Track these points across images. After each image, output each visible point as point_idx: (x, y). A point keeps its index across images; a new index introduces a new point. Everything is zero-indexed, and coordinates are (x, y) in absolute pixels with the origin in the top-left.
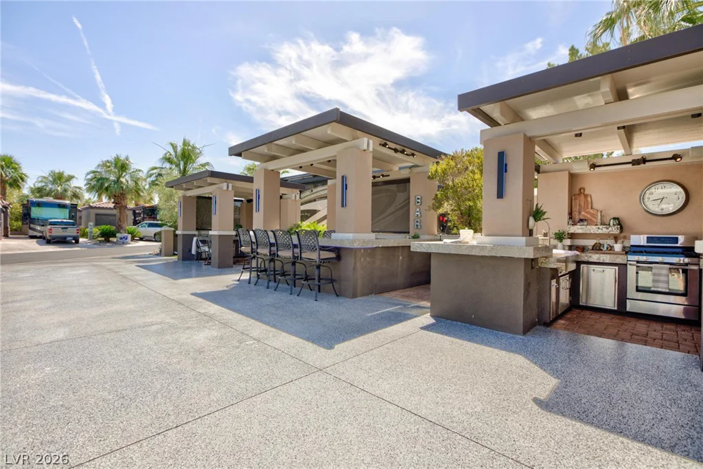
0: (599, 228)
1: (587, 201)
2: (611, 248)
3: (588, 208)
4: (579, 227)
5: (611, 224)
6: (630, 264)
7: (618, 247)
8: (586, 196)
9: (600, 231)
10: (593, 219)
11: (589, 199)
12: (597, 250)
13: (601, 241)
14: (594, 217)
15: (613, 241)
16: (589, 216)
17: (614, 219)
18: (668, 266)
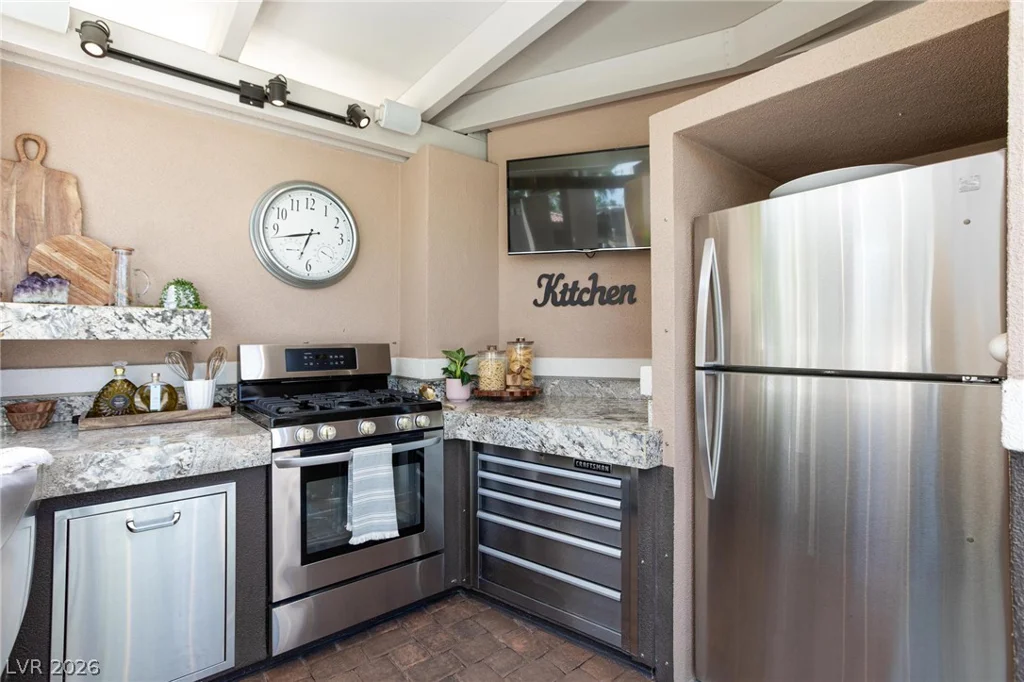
0: (130, 319)
1: (65, 199)
2: (174, 398)
3: (66, 231)
4: (29, 309)
5: (171, 302)
6: (282, 465)
7: (199, 393)
8: (57, 178)
9: (136, 332)
10: (94, 280)
11: (72, 193)
12: (116, 412)
13: (138, 374)
14: (97, 273)
15: (180, 367)
16: (74, 266)
17: (180, 283)
18: (387, 449)
